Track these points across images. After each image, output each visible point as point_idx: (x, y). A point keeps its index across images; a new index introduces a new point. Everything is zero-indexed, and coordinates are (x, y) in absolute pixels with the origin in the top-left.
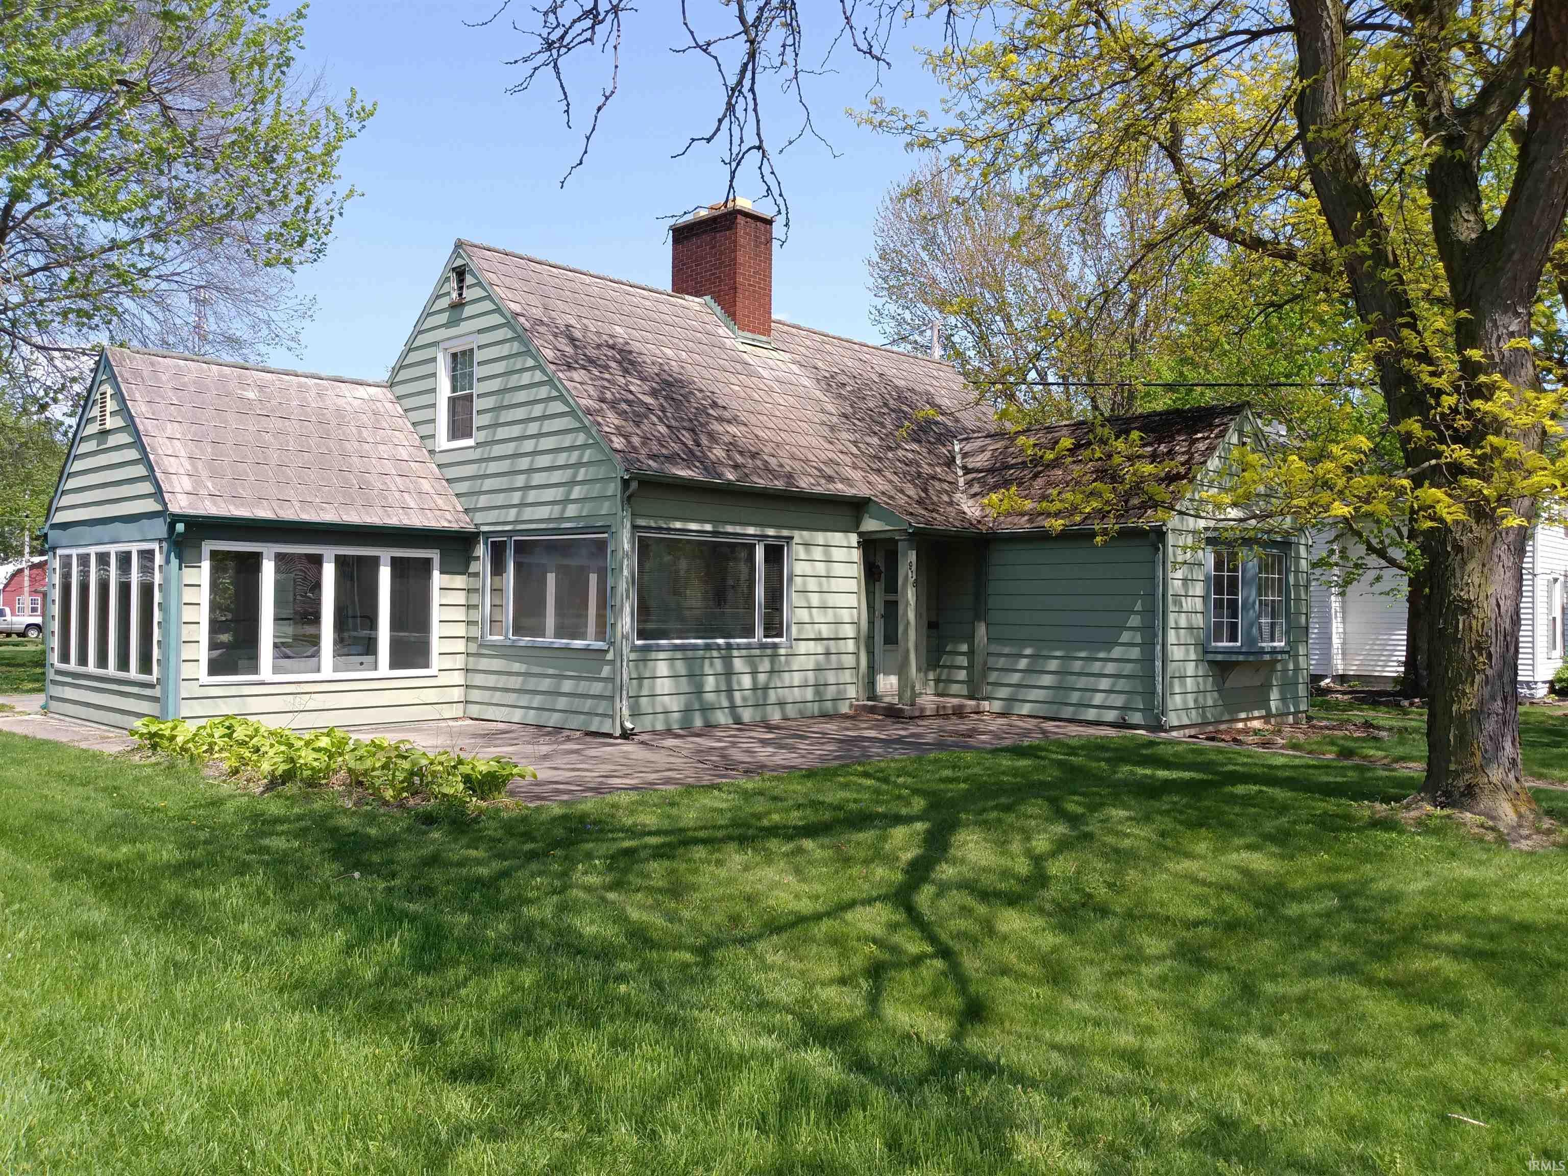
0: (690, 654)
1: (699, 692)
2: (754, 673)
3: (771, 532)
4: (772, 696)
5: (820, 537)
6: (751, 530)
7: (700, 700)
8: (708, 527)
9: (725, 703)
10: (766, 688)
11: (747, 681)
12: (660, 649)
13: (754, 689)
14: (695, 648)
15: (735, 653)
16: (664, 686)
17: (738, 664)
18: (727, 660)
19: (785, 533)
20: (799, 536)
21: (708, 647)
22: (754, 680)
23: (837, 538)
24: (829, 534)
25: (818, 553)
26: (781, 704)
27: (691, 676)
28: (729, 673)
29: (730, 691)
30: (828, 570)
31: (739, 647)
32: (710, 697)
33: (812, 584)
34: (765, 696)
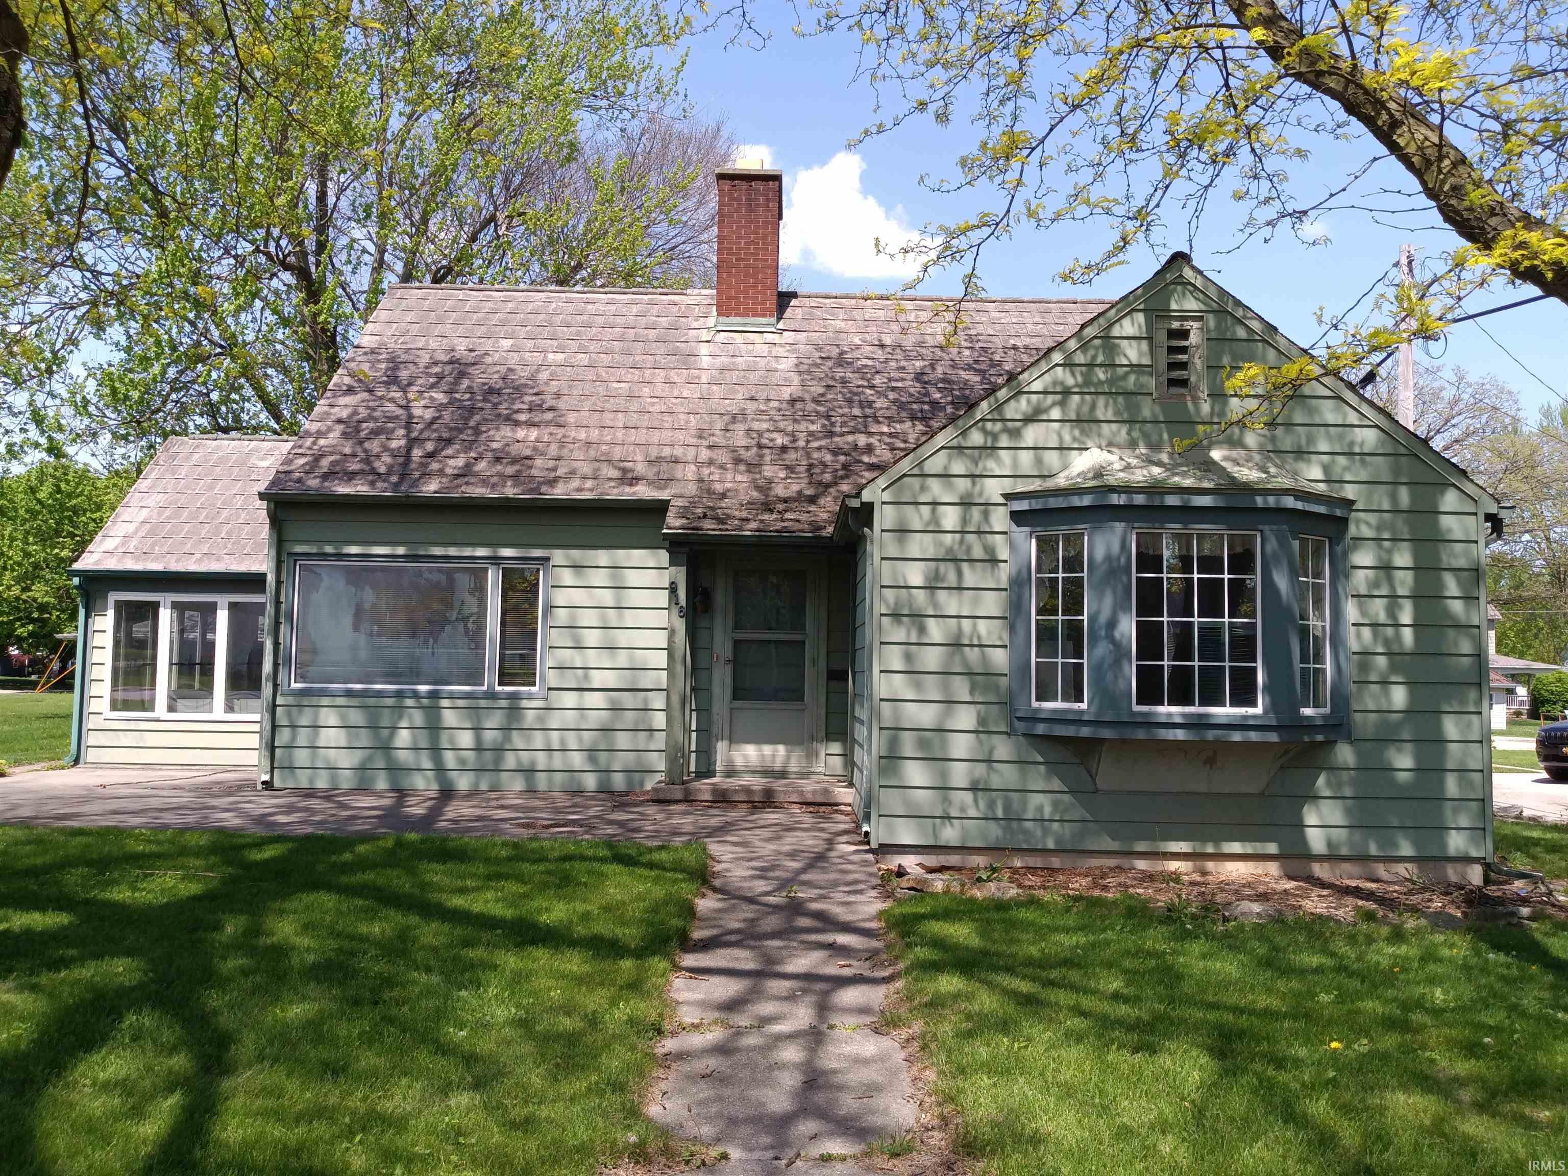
0: (371, 701)
1: (386, 748)
2: (477, 729)
3: (507, 552)
4: (510, 761)
5: (603, 557)
6: (481, 552)
7: (389, 758)
8: (401, 551)
9: (427, 764)
10: (499, 750)
11: (466, 739)
12: (323, 693)
13: (479, 748)
14: (380, 694)
15: (445, 703)
16: (331, 736)
17: (450, 718)
18: (432, 711)
19: (537, 553)
20: (558, 556)
21: (399, 695)
22: (478, 739)
23: (638, 556)
24: (621, 552)
25: (599, 578)
26: (529, 772)
27: (373, 727)
28: (434, 727)
29: (435, 750)
30: (618, 599)
31: (452, 696)
32: (404, 756)
33: (588, 618)
34: (498, 760)
